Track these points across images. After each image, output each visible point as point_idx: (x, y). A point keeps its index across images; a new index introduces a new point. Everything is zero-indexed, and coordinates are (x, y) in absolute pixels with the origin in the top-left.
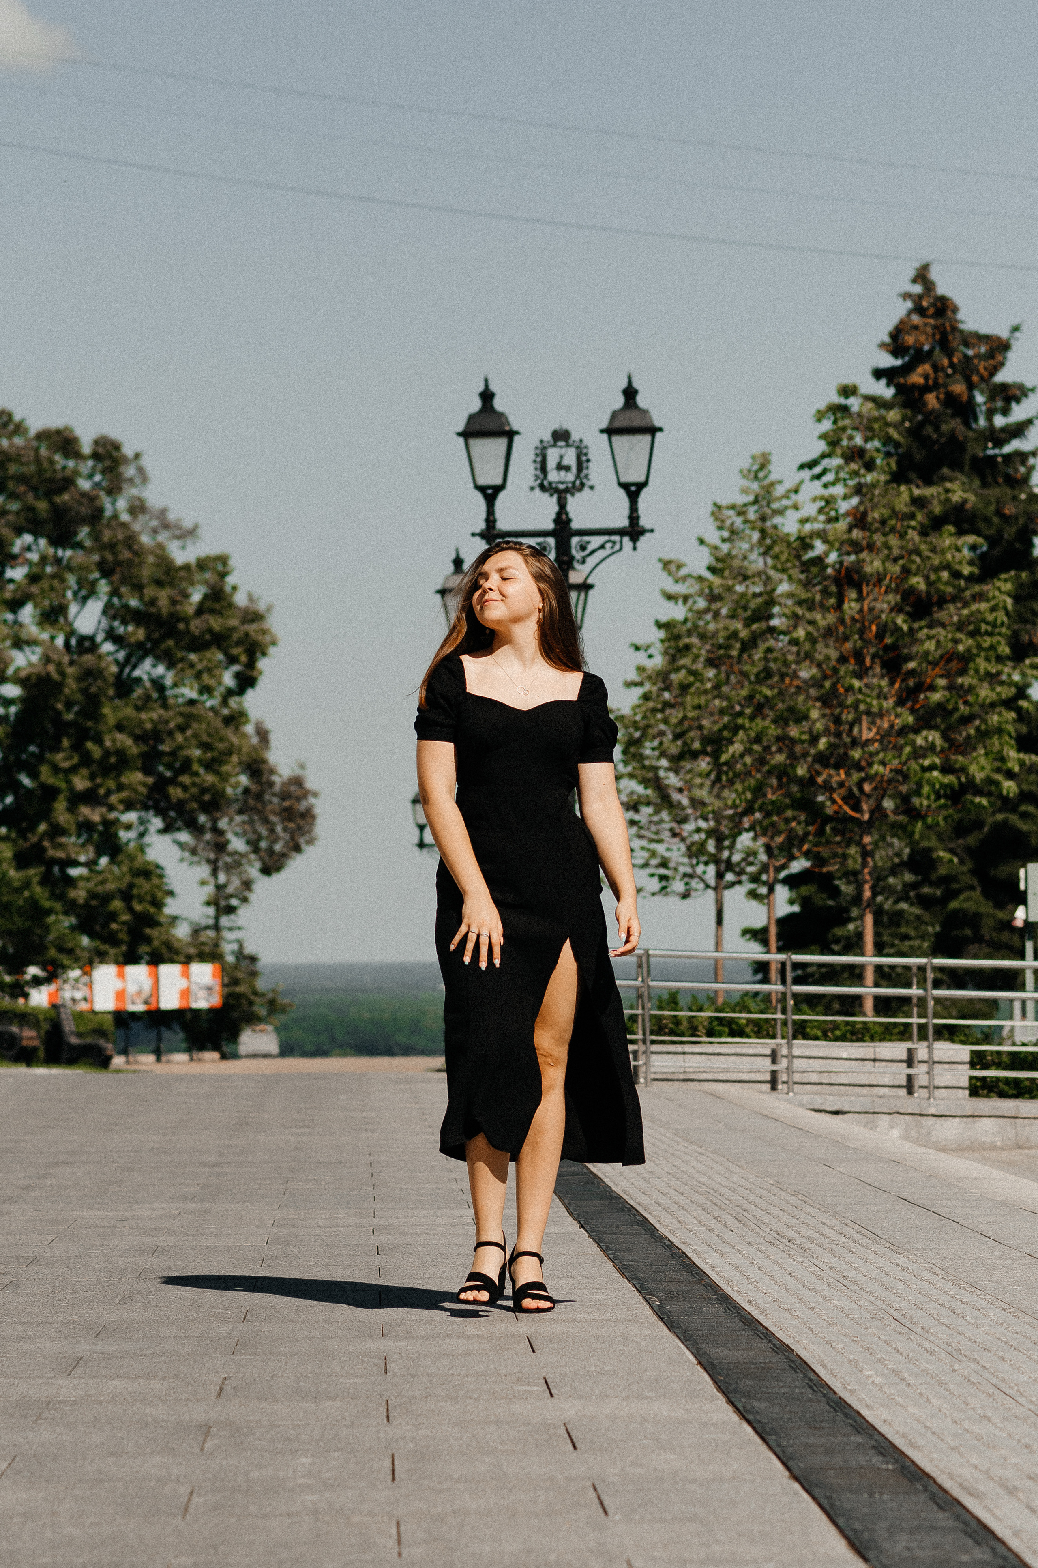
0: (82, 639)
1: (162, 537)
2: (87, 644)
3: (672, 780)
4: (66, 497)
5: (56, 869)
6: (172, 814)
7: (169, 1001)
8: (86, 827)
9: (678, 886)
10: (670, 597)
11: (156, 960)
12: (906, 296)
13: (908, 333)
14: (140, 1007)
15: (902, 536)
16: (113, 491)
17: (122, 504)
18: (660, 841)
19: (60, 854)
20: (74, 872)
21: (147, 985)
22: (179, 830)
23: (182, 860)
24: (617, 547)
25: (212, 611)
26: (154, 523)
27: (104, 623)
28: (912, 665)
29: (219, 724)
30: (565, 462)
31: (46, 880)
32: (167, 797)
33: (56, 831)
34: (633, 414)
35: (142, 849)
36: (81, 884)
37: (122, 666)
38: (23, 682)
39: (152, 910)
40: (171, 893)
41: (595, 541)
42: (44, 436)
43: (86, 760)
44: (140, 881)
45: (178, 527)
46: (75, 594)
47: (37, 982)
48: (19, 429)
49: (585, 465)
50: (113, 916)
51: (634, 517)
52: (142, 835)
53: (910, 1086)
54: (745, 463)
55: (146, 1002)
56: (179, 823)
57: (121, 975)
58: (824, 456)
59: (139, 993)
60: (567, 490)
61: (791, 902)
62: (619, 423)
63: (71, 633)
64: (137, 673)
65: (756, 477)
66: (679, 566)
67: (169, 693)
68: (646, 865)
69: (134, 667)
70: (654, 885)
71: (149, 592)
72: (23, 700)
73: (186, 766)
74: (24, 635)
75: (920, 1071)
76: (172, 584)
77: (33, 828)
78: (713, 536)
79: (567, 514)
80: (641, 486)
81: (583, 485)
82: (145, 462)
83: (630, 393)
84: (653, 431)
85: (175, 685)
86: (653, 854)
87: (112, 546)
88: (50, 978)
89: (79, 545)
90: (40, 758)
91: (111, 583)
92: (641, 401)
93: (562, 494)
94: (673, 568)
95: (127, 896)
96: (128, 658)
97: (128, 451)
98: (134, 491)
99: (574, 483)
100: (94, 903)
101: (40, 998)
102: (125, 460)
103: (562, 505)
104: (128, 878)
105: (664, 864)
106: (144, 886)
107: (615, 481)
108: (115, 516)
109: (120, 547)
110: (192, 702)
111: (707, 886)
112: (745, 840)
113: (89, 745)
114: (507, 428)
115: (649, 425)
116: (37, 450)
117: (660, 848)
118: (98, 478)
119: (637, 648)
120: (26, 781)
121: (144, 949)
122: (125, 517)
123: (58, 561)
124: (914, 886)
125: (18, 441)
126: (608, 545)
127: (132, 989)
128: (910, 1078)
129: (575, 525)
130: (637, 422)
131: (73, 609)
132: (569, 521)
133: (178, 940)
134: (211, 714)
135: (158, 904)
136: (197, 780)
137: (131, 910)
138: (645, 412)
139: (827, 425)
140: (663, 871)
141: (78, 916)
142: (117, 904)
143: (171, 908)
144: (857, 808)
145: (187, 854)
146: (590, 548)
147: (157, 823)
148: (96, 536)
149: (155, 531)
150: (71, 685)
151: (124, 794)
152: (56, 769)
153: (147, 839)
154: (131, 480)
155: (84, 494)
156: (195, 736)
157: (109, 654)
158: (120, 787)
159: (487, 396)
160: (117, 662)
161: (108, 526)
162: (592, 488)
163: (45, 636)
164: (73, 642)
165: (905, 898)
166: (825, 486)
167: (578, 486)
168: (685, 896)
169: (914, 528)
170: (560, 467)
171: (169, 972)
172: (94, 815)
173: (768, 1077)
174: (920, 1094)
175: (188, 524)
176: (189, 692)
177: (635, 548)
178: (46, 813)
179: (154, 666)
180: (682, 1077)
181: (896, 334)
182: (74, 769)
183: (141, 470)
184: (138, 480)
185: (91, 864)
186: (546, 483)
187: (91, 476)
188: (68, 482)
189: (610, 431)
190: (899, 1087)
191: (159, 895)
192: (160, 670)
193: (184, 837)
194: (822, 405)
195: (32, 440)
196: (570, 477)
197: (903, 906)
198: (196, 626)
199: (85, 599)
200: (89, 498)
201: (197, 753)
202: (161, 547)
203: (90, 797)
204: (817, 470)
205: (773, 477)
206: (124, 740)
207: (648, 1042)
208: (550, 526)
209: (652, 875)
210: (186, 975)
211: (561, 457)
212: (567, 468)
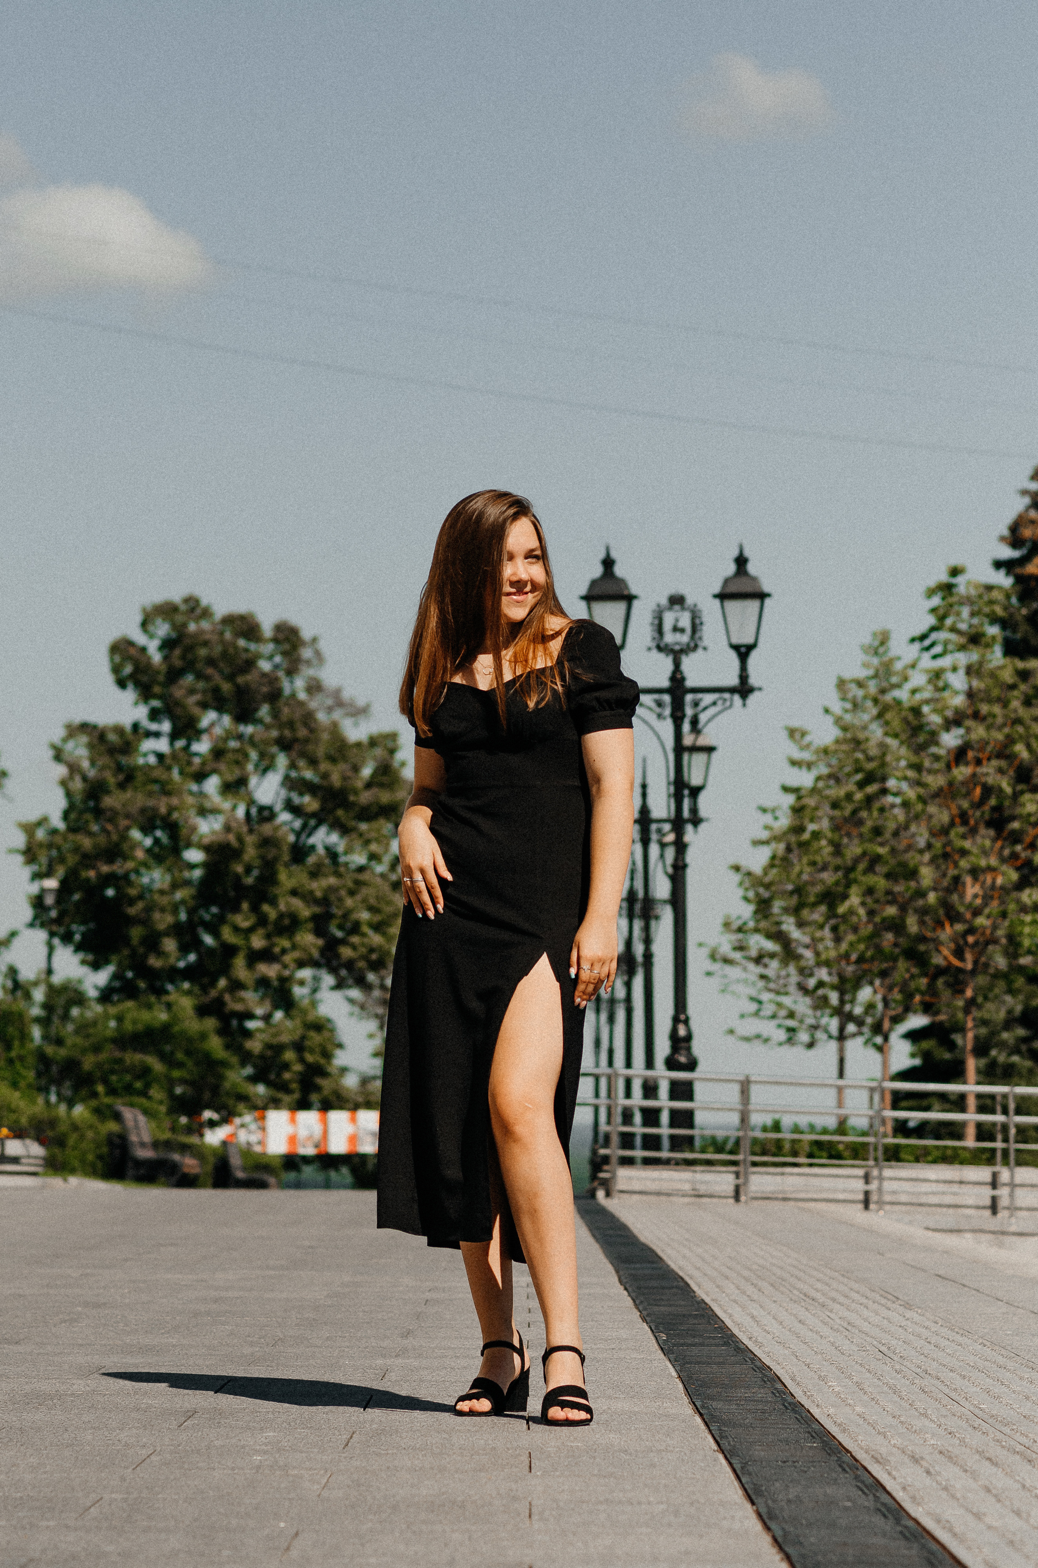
0: (261, 809)
1: (337, 715)
2: (266, 814)
3: (796, 934)
4: (249, 677)
5: (235, 1023)
6: (343, 972)
7: (338, 1146)
8: (263, 983)
9: (804, 1037)
10: (794, 763)
11: (326, 1106)
12: (1024, 492)
13: (1025, 527)
14: (309, 1151)
15: (1005, 704)
16: (291, 672)
17: (300, 683)
18: (786, 994)
19: (239, 1007)
20: (251, 1025)
21: (317, 1130)
22: (350, 987)
23: (352, 1014)
24: (728, 703)
25: (382, 785)
26: (330, 702)
27: (283, 793)
28: (1016, 825)
29: (386, 888)
30: (681, 624)
31: (224, 1031)
32: (338, 956)
33: (236, 986)
34: (744, 579)
35: (314, 1004)
36: (258, 1035)
37: (298, 834)
38: (207, 849)
39: (322, 1061)
40: (340, 1046)
41: (708, 698)
42: (229, 620)
43: (262, 921)
44: (312, 1034)
45: (351, 704)
46: (256, 766)
47: (212, 1124)
48: (206, 613)
49: (699, 628)
50: (286, 1066)
51: (744, 677)
52: (315, 991)
53: (994, 1207)
54: (867, 639)
55: (316, 1146)
56: (350, 981)
57: (293, 1120)
58: (933, 629)
59: (310, 1137)
60: (682, 651)
61: (913, 1055)
62: (733, 588)
63: (251, 802)
64: (312, 841)
65: (876, 653)
66: (804, 734)
67: (342, 859)
68: (774, 1017)
69: (309, 835)
70: (782, 1035)
71: (324, 766)
72: (205, 865)
73: (356, 928)
74: (208, 805)
75: (1003, 1192)
76: (345, 758)
77: (213, 983)
78: (837, 707)
79: (681, 673)
80: (751, 648)
81: (696, 647)
82: (323, 645)
83: (741, 561)
84: (762, 596)
85: (346, 853)
86: (779, 1005)
87: (291, 724)
88: (225, 1120)
89: (259, 721)
90: (221, 919)
91: (288, 756)
92: (751, 568)
93: (677, 654)
94: (797, 736)
95: (299, 1047)
96: (304, 826)
97: (306, 634)
98: (311, 672)
99: (688, 645)
100: (269, 1053)
101: (214, 1137)
102: (303, 643)
103: (677, 664)
104: (299, 1032)
105: (791, 1015)
106: (315, 1038)
107: (725, 643)
108: (293, 695)
109: (298, 725)
110: (361, 869)
111: (830, 1037)
112: (865, 994)
113: (266, 908)
114: (626, 593)
115: (757, 590)
116: (222, 634)
117: (787, 1001)
118: (278, 659)
119: (764, 810)
120: (208, 940)
121: (314, 1098)
122: (302, 696)
123: (240, 737)
124: (1025, 1040)
125: (205, 625)
126: (720, 702)
127: (302, 1133)
128: (994, 1199)
129: (690, 683)
130: (748, 588)
131: (253, 781)
132: (683, 679)
133: (347, 1090)
134: (379, 880)
135: (327, 1055)
136: (366, 940)
137: (302, 1060)
138: (754, 579)
139: (936, 601)
140: (791, 1023)
141: (255, 1066)
142: (289, 1055)
143: (341, 1059)
144: (961, 958)
145: (357, 1010)
146: (703, 705)
147: (328, 980)
148: (275, 714)
149: (330, 709)
150: (250, 853)
151: (296, 954)
152: (236, 929)
153: (319, 995)
154: (308, 663)
155: (264, 675)
156: (364, 901)
157: (285, 823)
158: (294, 947)
159: (608, 563)
160: (293, 830)
161: (287, 704)
162: (705, 649)
163: (226, 805)
164: (254, 811)
165: (1016, 1051)
166: (935, 657)
167: (692, 647)
168: (811, 1045)
169: (1017, 698)
170: (676, 629)
171: (338, 1118)
172: (270, 971)
173: (861, 1197)
174: (1002, 1214)
175: (361, 702)
176: (359, 859)
177: (744, 705)
178: (225, 969)
179: (328, 834)
180: (780, 1196)
181: (1015, 528)
182: (251, 930)
183: (318, 653)
184: (315, 662)
185: (267, 1018)
186: (662, 645)
187: (270, 658)
188: (250, 664)
189: (723, 596)
190: (984, 1208)
191: (329, 1047)
192: (334, 838)
193: (355, 993)
194: (932, 582)
195: (217, 624)
196: (685, 639)
197: (1015, 1059)
198: (365, 797)
199: (265, 771)
200: (271, 679)
201: (365, 916)
202: (335, 725)
203: (266, 955)
204: (927, 642)
205: (892, 653)
206: (297, 904)
207: (748, 1164)
208: (665, 683)
209: (779, 1026)
210: (353, 1120)
211: (677, 620)
212: (682, 631)
